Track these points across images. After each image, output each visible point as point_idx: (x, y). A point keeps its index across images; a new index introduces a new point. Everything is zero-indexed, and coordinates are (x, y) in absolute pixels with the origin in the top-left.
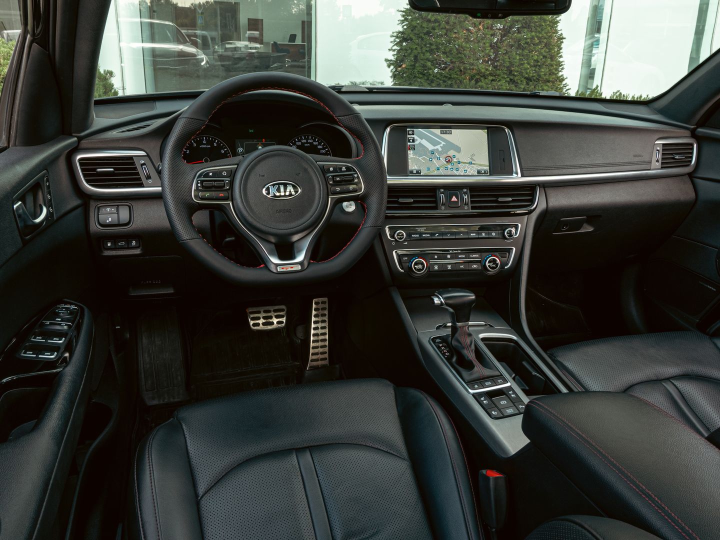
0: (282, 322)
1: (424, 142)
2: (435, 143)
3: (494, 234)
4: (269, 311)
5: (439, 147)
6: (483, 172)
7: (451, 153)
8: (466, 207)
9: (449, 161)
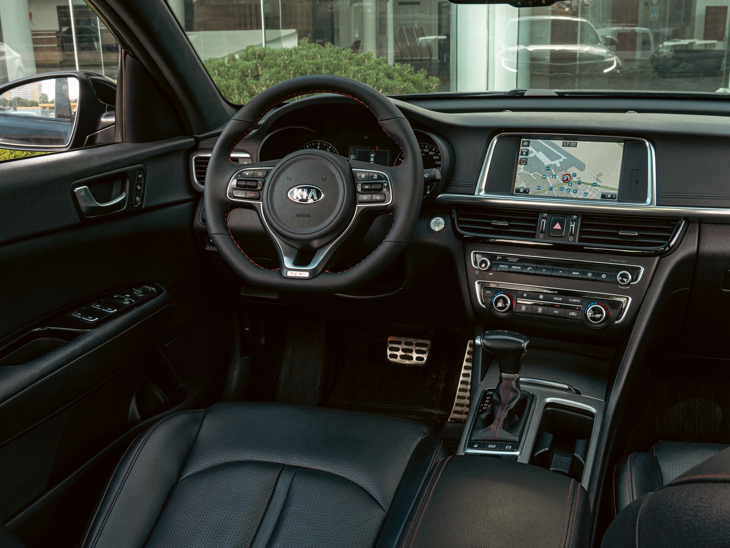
0: (422, 359)
1: (541, 156)
2: (553, 157)
3: (604, 276)
4: (410, 344)
5: (557, 163)
6: (609, 196)
7: (572, 170)
8: (571, 239)
9: (567, 179)
